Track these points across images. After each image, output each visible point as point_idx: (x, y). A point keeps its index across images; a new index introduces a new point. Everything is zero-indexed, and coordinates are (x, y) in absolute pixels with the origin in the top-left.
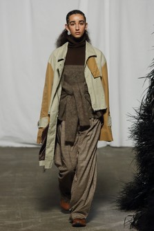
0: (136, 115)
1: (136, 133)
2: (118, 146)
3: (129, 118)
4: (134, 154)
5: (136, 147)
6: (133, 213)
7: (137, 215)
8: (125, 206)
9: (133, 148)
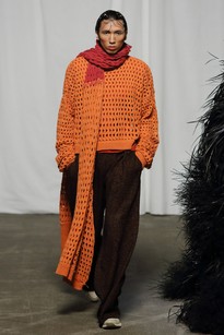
0: (185, 172)
1: (184, 196)
2: (161, 213)
3: (175, 176)
4: (182, 224)
5: (185, 215)
6: (180, 303)
7: (185, 305)
8: (170, 293)
9: (181, 217)
